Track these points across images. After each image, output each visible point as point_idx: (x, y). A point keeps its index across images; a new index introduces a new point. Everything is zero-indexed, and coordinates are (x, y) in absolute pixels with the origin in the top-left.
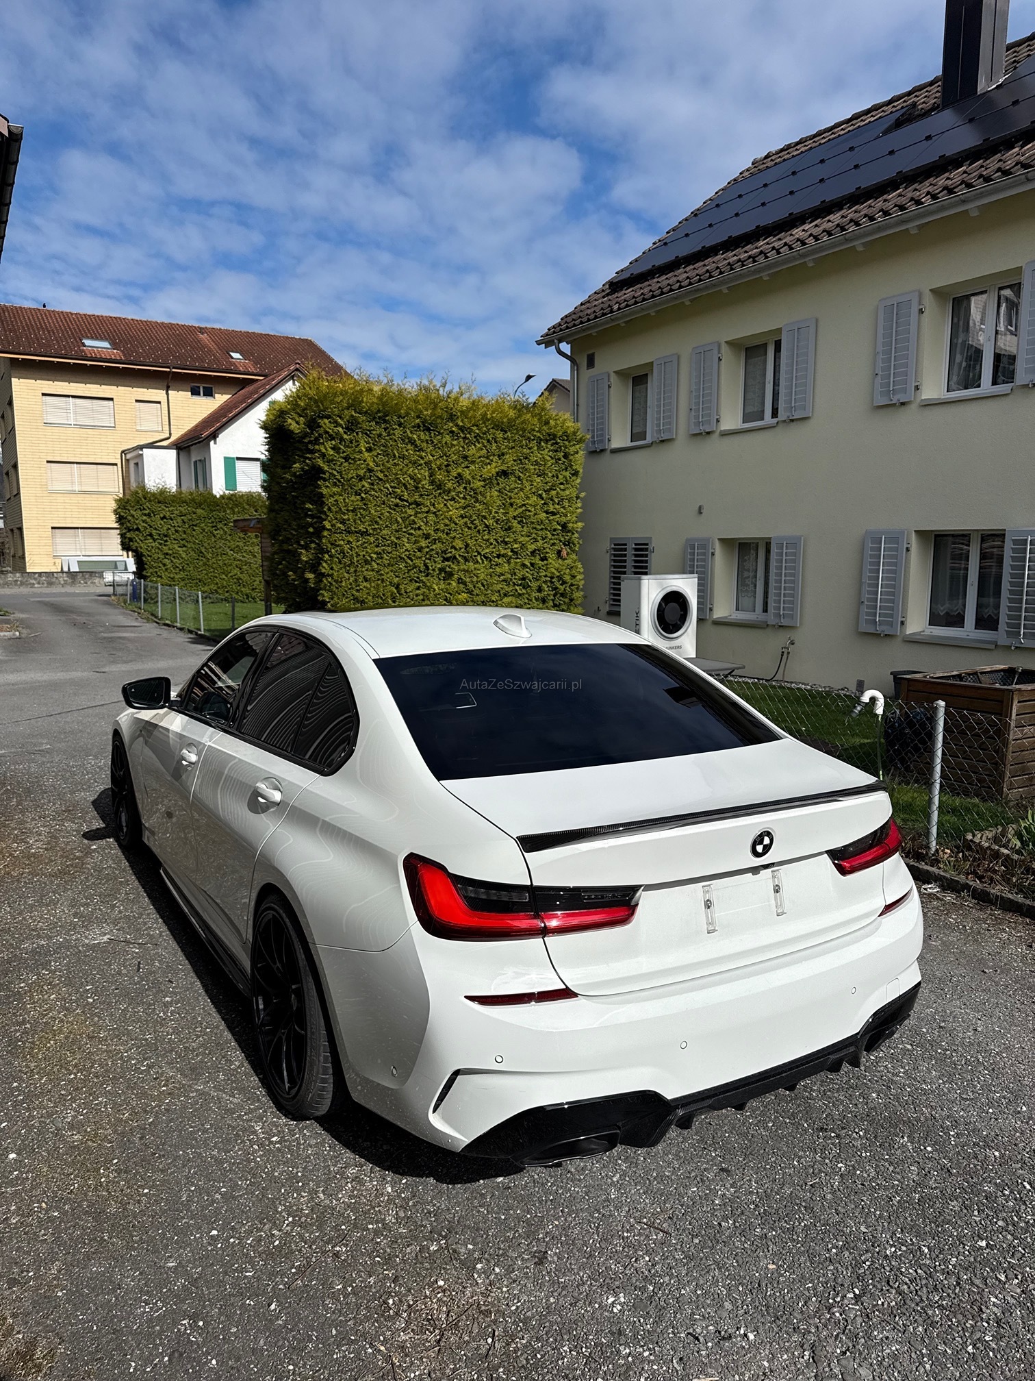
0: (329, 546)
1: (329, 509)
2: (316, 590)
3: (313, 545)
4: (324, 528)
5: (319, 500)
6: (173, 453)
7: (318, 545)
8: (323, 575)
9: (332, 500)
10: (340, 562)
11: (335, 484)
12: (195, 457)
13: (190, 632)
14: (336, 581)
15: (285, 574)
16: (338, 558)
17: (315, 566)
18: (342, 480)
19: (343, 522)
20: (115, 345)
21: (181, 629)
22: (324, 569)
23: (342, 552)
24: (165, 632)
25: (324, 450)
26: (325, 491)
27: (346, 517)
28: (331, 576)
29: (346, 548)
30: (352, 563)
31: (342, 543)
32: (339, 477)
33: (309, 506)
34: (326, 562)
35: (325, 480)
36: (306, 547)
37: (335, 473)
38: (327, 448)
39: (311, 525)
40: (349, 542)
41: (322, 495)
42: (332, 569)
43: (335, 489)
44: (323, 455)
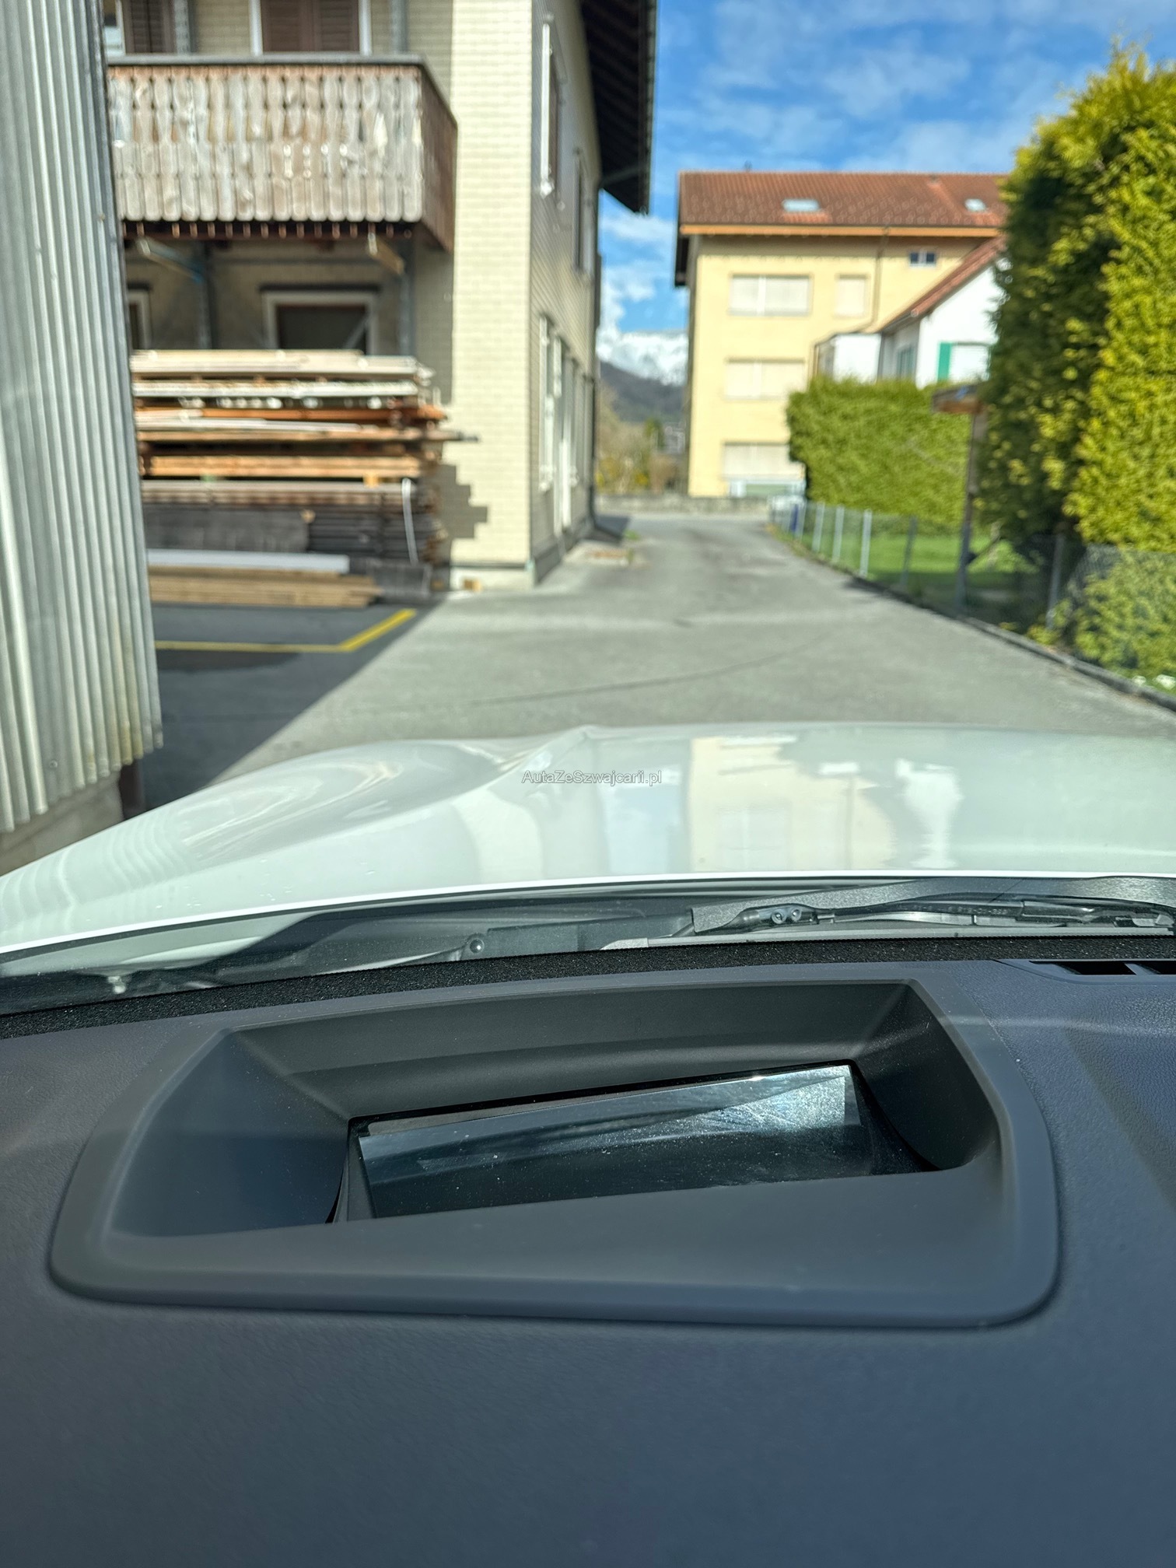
0: (1105, 401)
1: (1119, 325)
2: (1062, 495)
3: (1070, 405)
4: (1099, 365)
5: (1097, 311)
6: (875, 342)
7: (1082, 403)
8: (1081, 462)
9: (1128, 304)
10: (1122, 437)
11: (1140, 271)
12: (902, 343)
13: (846, 571)
14: (1109, 476)
15: (1004, 469)
16: (1119, 428)
17: (1065, 448)
18: (1157, 262)
19: (1144, 351)
20: (822, 205)
21: (836, 568)
22: (1088, 448)
23: (1133, 417)
24: (815, 573)
25: (1126, 196)
26: (1114, 287)
27: (1151, 340)
28: (1099, 464)
29: (1142, 406)
30: (1148, 437)
31: (1133, 395)
32: (1150, 253)
33: (1074, 324)
34: (1093, 435)
35: (1119, 262)
36: (1055, 411)
37: (1144, 245)
38: (1135, 193)
39: (1073, 364)
40: (1150, 394)
41: (1107, 297)
42: (1103, 449)
43: (1138, 282)
44: (1125, 209)
